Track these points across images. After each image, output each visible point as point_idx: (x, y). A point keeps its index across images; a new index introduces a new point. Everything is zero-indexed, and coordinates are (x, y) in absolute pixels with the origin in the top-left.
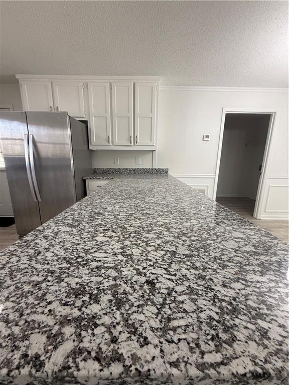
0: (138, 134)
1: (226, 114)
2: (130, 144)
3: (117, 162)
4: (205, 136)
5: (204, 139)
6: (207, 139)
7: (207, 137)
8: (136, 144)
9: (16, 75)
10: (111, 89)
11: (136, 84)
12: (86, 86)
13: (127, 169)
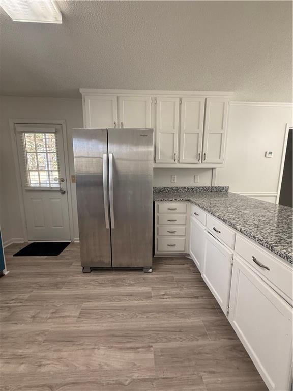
0: (206, 151)
1: (290, 130)
2: (198, 162)
3: (174, 180)
4: (268, 153)
5: (267, 156)
6: (270, 156)
7: (271, 153)
8: (203, 162)
9: (80, 89)
10: (181, 104)
11: (207, 99)
12: (155, 102)
13: (185, 188)
